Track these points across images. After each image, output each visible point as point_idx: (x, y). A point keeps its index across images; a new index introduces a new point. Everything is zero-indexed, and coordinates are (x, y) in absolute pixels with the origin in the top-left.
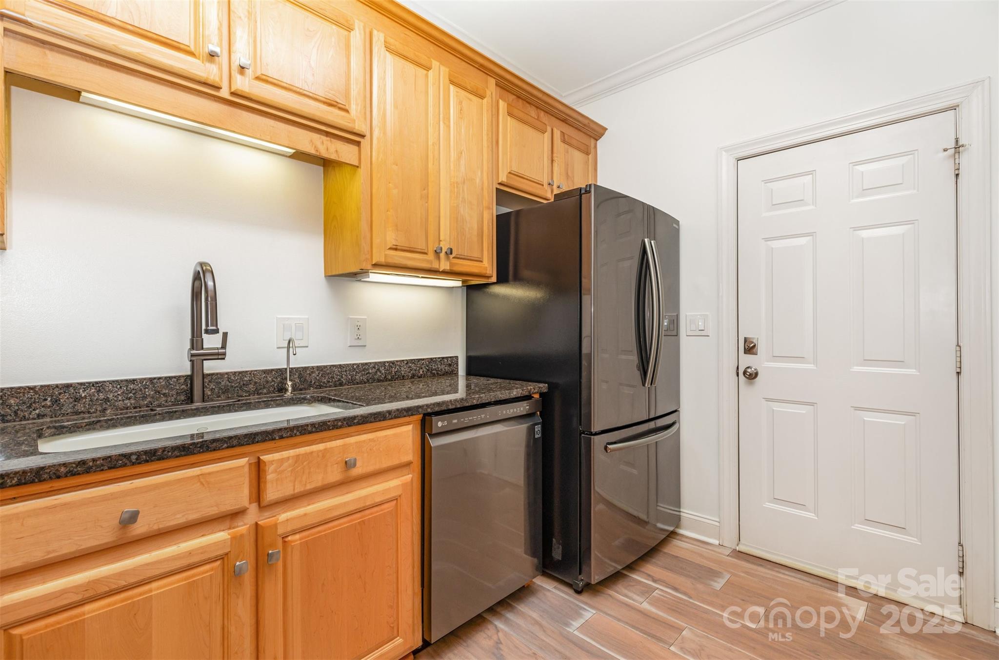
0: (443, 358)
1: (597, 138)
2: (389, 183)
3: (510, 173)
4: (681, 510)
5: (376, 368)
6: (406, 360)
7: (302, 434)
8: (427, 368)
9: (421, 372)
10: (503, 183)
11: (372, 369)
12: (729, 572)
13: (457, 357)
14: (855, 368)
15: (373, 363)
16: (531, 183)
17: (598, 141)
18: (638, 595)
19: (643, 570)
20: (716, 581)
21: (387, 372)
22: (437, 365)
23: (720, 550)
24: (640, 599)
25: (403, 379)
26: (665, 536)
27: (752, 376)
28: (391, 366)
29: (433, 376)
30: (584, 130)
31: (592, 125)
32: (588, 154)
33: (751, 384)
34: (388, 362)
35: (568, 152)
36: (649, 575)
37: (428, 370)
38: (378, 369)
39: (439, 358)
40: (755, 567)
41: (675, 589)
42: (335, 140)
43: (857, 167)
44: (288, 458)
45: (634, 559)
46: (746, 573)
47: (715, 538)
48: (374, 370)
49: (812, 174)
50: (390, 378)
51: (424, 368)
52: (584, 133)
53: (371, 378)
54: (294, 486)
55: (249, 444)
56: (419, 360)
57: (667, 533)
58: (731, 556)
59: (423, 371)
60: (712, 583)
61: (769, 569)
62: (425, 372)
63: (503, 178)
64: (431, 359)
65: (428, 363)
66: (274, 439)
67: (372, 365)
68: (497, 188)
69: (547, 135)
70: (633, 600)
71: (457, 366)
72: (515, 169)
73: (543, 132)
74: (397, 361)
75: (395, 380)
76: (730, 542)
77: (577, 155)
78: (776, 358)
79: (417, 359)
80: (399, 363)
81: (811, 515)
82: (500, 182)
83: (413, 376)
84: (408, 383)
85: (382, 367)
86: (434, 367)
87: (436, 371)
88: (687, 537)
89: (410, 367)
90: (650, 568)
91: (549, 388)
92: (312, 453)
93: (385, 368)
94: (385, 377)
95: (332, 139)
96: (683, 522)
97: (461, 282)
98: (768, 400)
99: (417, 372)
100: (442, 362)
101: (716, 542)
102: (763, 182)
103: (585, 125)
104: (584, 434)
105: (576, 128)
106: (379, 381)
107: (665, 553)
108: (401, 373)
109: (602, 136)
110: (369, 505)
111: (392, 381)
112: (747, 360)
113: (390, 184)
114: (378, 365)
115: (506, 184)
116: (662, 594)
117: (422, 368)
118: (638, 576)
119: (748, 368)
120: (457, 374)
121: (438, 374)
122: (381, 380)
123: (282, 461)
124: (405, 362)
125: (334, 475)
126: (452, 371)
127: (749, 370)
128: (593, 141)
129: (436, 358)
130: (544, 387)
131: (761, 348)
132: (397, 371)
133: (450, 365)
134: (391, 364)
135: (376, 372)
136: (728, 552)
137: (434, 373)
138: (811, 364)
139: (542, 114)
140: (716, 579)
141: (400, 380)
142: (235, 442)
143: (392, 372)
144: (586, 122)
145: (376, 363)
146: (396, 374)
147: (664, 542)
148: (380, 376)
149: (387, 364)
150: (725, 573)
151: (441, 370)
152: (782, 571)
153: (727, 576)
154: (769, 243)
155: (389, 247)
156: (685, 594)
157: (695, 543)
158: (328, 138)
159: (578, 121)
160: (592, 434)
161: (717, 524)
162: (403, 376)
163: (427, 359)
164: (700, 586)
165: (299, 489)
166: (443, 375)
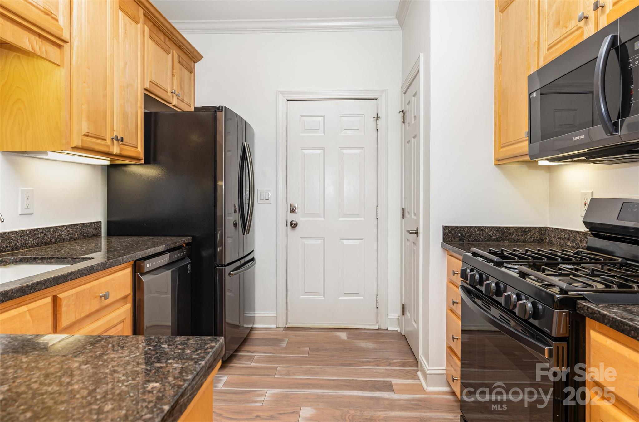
0: (91, 223)
1: (195, 61)
2: (84, 82)
3: (151, 81)
4: (256, 312)
5: (44, 233)
6: (66, 226)
7: (82, 276)
8: (81, 232)
9: (76, 235)
10: (147, 89)
11: (41, 234)
12: (286, 338)
13: (100, 222)
14: (341, 218)
15: (41, 229)
16: (162, 90)
17: (196, 64)
18: (247, 361)
19: (243, 349)
20: (282, 343)
21: (52, 236)
22: (87, 229)
23: (277, 330)
24: (250, 363)
25: (64, 242)
26: (249, 331)
27: (294, 225)
28: (55, 231)
29: (85, 238)
30: (189, 55)
31: (195, 53)
32: (191, 72)
33: (293, 230)
34: (52, 227)
35: (181, 70)
36: (248, 351)
37: (81, 233)
38: (46, 234)
39: (89, 223)
40: (298, 332)
41: (265, 353)
42: (45, 42)
43: (342, 117)
44: (72, 295)
45: (237, 346)
46: (295, 336)
47: (274, 324)
48: (42, 235)
49: (323, 116)
50: (54, 241)
51: (78, 232)
52: (189, 57)
53: (40, 242)
54: (75, 315)
55: (56, 285)
56: (75, 225)
57: (250, 329)
58: (285, 331)
59: (78, 235)
60: (281, 345)
61: (304, 331)
62: (79, 235)
63: (147, 86)
64: (83, 224)
65: (81, 227)
66: (68, 281)
67: (41, 230)
68: (144, 93)
69: (170, 55)
70: (245, 364)
71: (101, 229)
72: (154, 79)
73: (168, 53)
74: (59, 227)
75: (58, 243)
76: (282, 324)
77: (186, 73)
78: (306, 215)
79: (73, 225)
80: (60, 228)
81: (322, 297)
82: (145, 88)
83: (71, 239)
84: (67, 244)
85: (48, 232)
86: (85, 231)
87: (87, 234)
88: (258, 328)
89: (68, 231)
90: (246, 348)
91: (192, 239)
92: (84, 290)
93: (50, 233)
94: (50, 241)
95: (43, 41)
96: (257, 319)
97: (109, 161)
98: (302, 238)
99: (73, 235)
100: (91, 226)
101: (275, 326)
102: (300, 116)
103: (191, 52)
104: (218, 267)
105: (185, 53)
106: (46, 244)
107: (251, 338)
108: (62, 237)
109: (199, 61)
110: (112, 326)
111: (56, 243)
112: (291, 217)
113: (84, 84)
114: (45, 231)
115: (148, 89)
116: (259, 357)
117: (77, 232)
118: (241, 353)
119: (292, 221)
120: (101, 235)
121: (88, 236)
122: (47, 243)
123: (69, 297)
124: (65, 227)
125: (95, 305)
126: (97, 234)
127: (294, 223)
128: (193, 63)
129: (86, 223)
130: (188, 239)
131: (298, 211)
132: (59, 235)
133: (96, 229)
134: (55, 230)
135: (44, 236)
136: (282, 329)
137: (85, 235)
138: (322, 217)
139: (167, 39)
140: (282, 342)
141: (61, 242)
142: (48, 285)
143: (55, 236)
144: (192, 50)
145: (43, 228)
146: (58, 237)
147: (249, 334)
148: (47, 240)
149: (52, 229)
150: (285, 339)
151: (90, 233)
152: (310, 330)
153: (287, 340)
154: (303, 151)
155: (83, 134)
156: (271, 353)
157: (264, 329)
158: (40, 40)
159: (188, 49)
160: (223, 266)
161: (275, 315)
162: (64, 239)
163: (81, 224)
164: (276, 348)
165: (78, 317)
166: (92, 237)
